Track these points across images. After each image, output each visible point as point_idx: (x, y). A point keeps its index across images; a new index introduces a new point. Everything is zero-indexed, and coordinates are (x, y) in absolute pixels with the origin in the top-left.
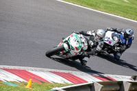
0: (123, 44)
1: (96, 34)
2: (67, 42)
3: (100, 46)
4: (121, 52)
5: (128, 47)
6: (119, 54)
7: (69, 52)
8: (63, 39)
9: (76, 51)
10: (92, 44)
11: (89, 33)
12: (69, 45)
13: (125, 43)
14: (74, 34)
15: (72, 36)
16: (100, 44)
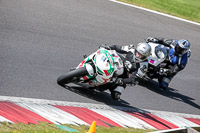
0: (173, 64)
1: (136, 51)
2: (91, 62)
3: (142, 70)
4: (170, 76)
5: (180, 68)
6: (166, 80)
7: (94, 78)
8: (85, 56)
9: (105, 76)
10: (130, 66)
12: (94, 67)
13: (177, 63)
14: (102, 49)
15: (99, 53)
16: (142, 67)
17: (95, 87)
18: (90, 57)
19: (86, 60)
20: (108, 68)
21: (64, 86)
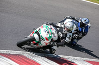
1: (65, 27)
2: (37, 33)
3: (69, 38)
7: (39, 42)
9: (46, 41)
10: (61, 35)
11: (59, 25)
12: (39, 36)
14: (45, 25)
15: (42, 27)
16: (68, 36)
17: (41, 48)
18: (37, 30)
19: (35, 31)
20: (48, 36)
21: (21, 47)
